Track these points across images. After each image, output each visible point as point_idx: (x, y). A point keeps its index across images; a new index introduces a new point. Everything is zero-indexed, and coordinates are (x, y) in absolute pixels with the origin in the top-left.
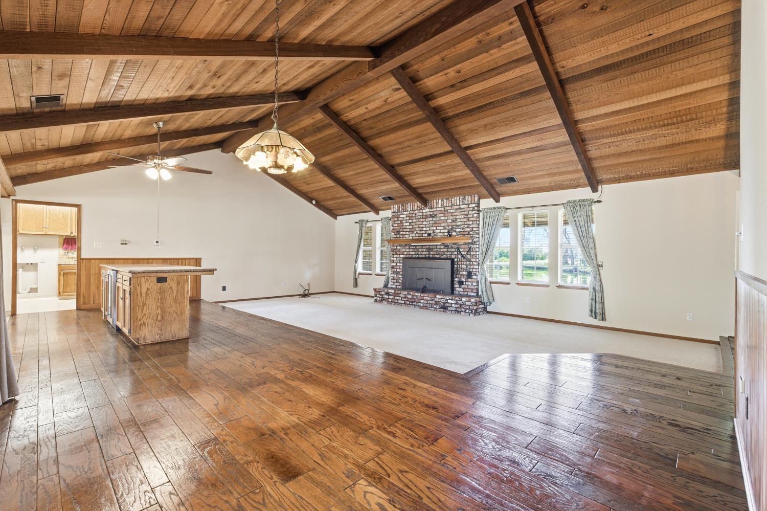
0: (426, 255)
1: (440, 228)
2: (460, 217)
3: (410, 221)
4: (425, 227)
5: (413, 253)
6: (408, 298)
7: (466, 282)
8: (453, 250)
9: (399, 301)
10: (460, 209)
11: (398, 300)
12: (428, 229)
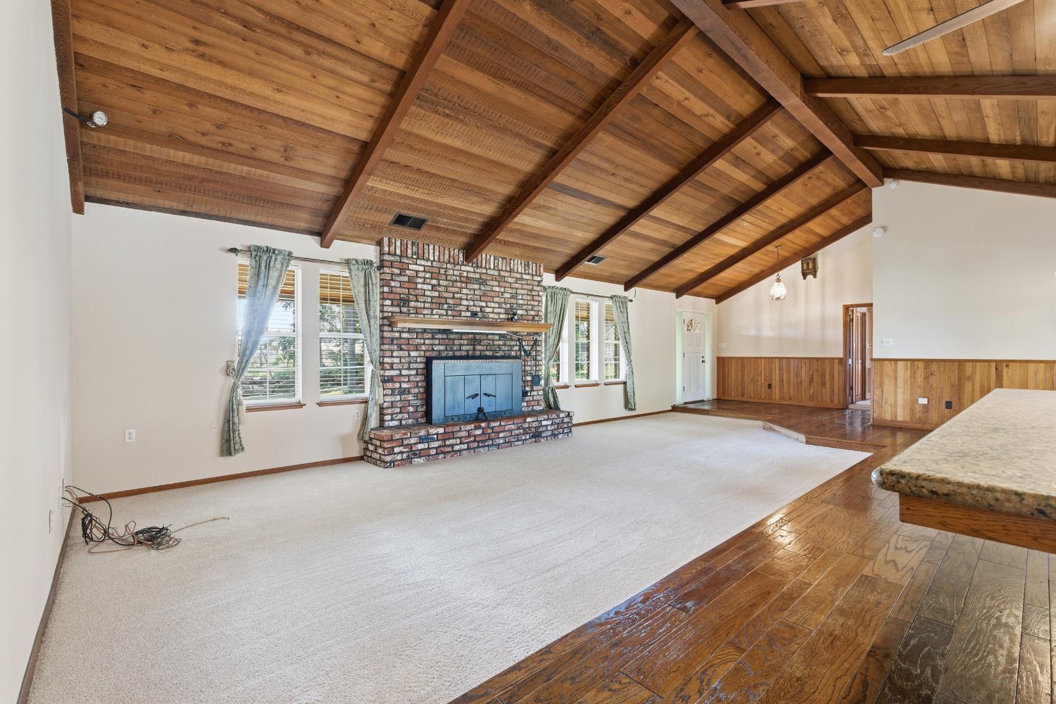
0: (468, 351)
1: (493, 305)
2: (523, 292)
3: (434, 282)
4: (467, 299)
5: (442, 348)
6: (475, 436)
7: (531, 391)
8: (513, 343)
9: (457, 448)
10: (522, 279)
11: (452, 446)
12: (472, 303)
